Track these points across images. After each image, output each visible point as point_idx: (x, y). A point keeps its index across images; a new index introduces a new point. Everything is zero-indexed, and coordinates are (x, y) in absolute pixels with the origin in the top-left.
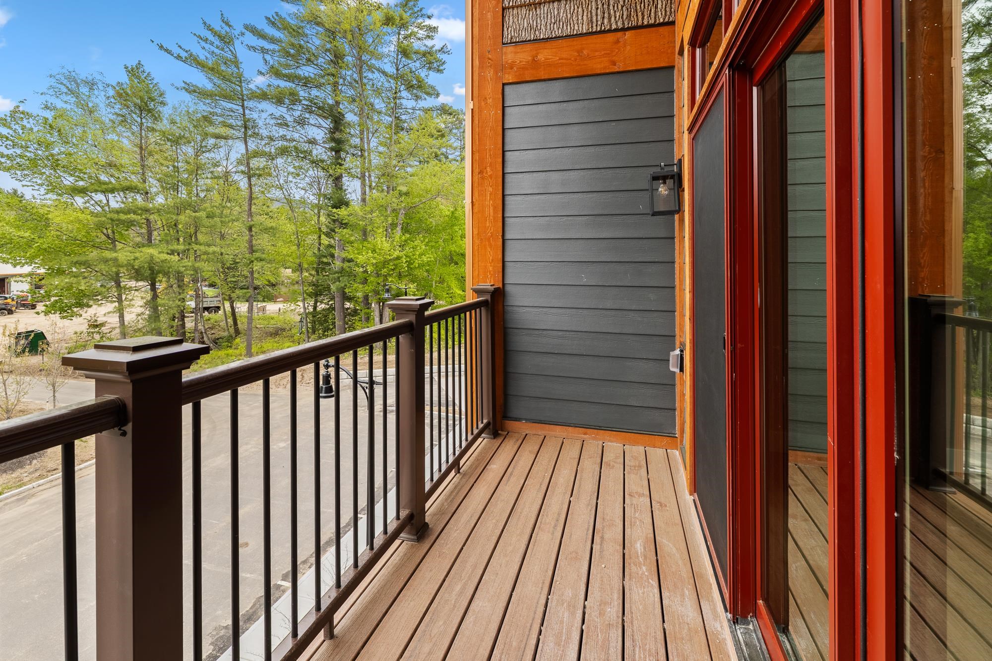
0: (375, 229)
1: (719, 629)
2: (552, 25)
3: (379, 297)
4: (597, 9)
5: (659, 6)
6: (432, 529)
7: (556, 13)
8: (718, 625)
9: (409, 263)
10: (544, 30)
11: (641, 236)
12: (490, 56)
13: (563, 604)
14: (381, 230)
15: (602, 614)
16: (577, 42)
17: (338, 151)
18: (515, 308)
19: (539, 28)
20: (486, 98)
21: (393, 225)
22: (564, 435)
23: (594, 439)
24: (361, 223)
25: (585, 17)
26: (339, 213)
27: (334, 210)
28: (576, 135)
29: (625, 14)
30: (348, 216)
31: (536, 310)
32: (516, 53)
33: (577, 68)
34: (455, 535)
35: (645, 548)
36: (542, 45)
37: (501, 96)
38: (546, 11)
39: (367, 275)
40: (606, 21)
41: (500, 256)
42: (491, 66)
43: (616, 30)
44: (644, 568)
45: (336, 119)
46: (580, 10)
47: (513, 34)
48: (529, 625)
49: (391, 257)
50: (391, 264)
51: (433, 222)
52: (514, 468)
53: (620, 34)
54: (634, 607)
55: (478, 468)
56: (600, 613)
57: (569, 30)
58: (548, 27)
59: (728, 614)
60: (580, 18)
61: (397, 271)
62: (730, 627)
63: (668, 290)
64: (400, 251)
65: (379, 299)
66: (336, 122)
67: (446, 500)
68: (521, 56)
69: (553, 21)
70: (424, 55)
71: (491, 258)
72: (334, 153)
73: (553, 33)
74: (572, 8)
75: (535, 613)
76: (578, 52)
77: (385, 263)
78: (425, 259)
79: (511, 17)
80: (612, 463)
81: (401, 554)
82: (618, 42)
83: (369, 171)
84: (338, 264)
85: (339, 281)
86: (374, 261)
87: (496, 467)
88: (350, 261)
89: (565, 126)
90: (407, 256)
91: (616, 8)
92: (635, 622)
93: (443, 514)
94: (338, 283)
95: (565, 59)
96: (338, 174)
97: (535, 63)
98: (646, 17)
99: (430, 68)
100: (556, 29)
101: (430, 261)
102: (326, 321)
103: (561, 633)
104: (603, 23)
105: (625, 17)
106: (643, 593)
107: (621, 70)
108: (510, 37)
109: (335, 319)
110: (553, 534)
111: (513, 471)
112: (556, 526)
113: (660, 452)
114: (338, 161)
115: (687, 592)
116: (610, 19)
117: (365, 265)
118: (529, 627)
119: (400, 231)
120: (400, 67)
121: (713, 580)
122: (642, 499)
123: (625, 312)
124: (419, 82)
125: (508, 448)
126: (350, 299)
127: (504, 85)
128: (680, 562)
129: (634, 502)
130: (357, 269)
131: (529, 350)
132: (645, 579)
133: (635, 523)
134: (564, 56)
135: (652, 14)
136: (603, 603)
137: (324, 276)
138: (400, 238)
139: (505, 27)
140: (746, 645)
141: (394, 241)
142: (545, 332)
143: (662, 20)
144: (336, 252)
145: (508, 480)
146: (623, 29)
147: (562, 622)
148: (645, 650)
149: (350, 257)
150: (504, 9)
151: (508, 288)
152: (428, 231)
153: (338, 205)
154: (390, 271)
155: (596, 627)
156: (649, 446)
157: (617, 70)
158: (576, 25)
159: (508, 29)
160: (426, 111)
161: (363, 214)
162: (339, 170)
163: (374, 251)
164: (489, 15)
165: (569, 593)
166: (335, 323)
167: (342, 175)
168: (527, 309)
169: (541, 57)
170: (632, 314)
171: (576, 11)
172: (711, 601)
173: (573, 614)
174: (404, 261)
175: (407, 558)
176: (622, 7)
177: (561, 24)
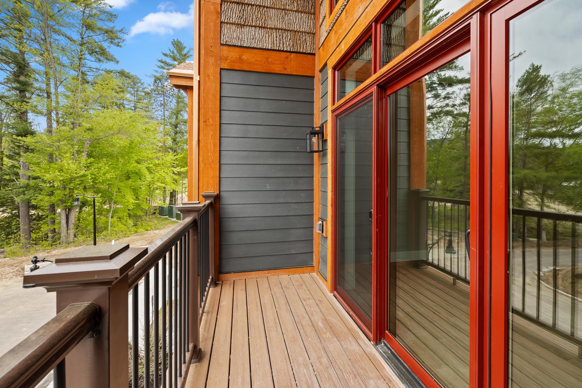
0: (61, 154)
1: (370, 350)
2: (251, 40)
3: (66, 204)
4: (277, 37)
5: (308, 44)
6: (204, 352)
7: (253, 33)
8: (369, 349)
9: (94, 180)
10: (246, 42)
11: (298, 163)
12: (212, 50)
13: (301, 366)
14: (68, 155)
15: (321, 363)
16: (266, 53)
17: (22, 91)
18: (225, 206)
19: (243, 39)
20: (209, 75)
21: (79, 152)
22: (257, 276)
23: (274, 275)
24: (48, 149)
25: (270, 40)
26: (26, 140)
27: (20, 138)
28: (264, 106)
29: (291, 44)
30: (35, 143)
31: (239, 206)
32: (229, 51)
33: (266, 67)
34: (222, 350)
35: (323, 324)
36: (245, 50)
37: (219, 76)
38: (247, 31)
39: (54, 189)
40: (281, 45)
41: (218, 174)
42: (212, 56)
43: (286, 51)
44: (328, 334)
45: (21, 65)
46: (267, 35)
47: (227, 39)
48: (289, 384)
49: (78, 175)
50: (78, 180)
51: (115, 150)
52: (237, 301)
53: (288, 54)
54: (333, 354)
55: (215, 306)
56: (320, 364)
57: (261, 45)
58: (249, 41)
59: (372, 342)
60: (267, 40)
61: (83, 184)
62: (375, 348)
63: (310, 191)
64: (86, 171)
65: (66, 206)
66: (20, 67)
67: (205, 331)
68: (233, 54)
69: (252, 37)
70: (107, 32)
71: (212, 175)
72: (18, 92)
73: (252, 45)
74: (263, 33)
75: (289, 376)
76: (266, 59)
77: (71, 180)
78: (108, 176)
79: (226, 29)
80: (288, 286)
81: (192, 374)
82: (287, 58)
83: (57, 110)
84: (23, 181)
85: (24, 194)
86: (62, 178)
87: (226, 303)
88: (35, 178)
89: (258, 100)
90: (91, 174)
91: (286, 39)
92: (337, 361)
93: (206, 340)
94: (22, 196)
95: (259, 61)
96: (24, 110)
97: (240, 60)
98: (301, 48)
99: (112, 42)
100: (253, 43)
101: (112, 178)
102: (9, 227)
103: (307, 381)
104: (280, 46)
105: (291, 45)
106: (334, 346)
107: (289, 73)
108: (225, 40)
109: (19, 224)
110: (277, 331)
111: (237, 303)
112: (276, 327)
113: (307, 275)
114: (23, 99)
115: (350, 339)
116: (283, 44)
117: (52, 181)
118: (290, 385)
119: (85, 156)
120: (84, 37)
121: (358, 330)
122: (310, 301)
123: (289, 204)
124: (102, 50)
125: (227, 291)
126: (35, 207)
127: (221, 69)
128: (341, 326)
129: (308, 303)
130: (44, 185)
131: (235, 230)
132: (331, 339)
133: (313, 313)
134: (259, 60)
135: (305, 47)
136: (319, 358)
137: (6, 190)
138: (86, 160)
139: (222, 34)
140: (384, 353)
141: (80, 163)
142: (245, 219)
143: (309, 52)
144: (21, 172)
145: (237, 309)
146: (290, 52)
147: (305, 375)
148: (347, 372)
149: (35, 175)
150: (221, 23)
151: (223, 194)
152: (110, 156)
153: (23, 134)
154: (76, 186)
155: (322, 371)
156: (301, 273)
157: (287, 73)
158: (265, 43)
159: (224, 35)
160: (109, 72)
161: (51, 142)
162: (25, 106)
163: (61, 170)
164: (212, 24)
165: (301, 359)
166: (19, 227)
167: (27, 111)
168: (235, 206)
169: (244, 57)
170: (293, 205)
171: (265, 35)
172: (361, 339)
173: (308, 369)
174: (90, 178)
175: (197, 374)
176: (290, 39)
177: (257, 40)
